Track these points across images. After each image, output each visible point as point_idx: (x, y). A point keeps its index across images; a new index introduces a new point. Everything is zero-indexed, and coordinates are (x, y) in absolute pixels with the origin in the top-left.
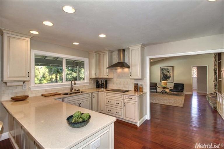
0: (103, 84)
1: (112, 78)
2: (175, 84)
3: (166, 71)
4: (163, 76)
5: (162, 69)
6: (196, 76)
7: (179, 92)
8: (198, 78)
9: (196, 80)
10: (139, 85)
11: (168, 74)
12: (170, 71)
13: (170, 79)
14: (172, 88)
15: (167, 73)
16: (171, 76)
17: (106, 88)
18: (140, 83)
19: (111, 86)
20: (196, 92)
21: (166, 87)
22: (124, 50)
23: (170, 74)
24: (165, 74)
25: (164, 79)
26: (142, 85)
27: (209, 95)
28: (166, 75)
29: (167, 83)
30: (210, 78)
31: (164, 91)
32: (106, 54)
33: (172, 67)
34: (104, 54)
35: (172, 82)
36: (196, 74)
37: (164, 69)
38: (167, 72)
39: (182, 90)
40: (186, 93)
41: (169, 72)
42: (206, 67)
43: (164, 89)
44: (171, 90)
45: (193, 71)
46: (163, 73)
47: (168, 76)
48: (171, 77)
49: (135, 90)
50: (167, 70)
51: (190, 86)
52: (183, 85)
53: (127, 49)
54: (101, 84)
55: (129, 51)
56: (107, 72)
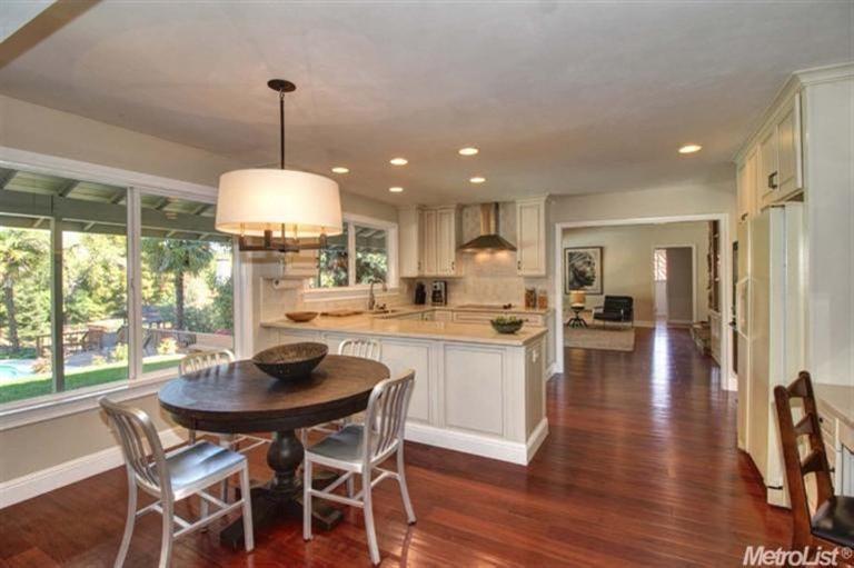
2: (607, 297)
3: (583, 261)
4: (572, 277)
5: (570, 254)
6: (665, 278)
7: (618, 319)
8: (670, 283)
9: (664, 286)
10: (538, 292)
11: (588, 269)
12: (592, 261)
13: (595, 283)
14: (601, 311)
15: (584, 266)
16: (596, 274)
17: (446, 303)
18: (539, 288)
19: (457, 299)
20: (665, 323)
21: (581, 308)
22: (497, 205)
23: (592, 269)
24: (581, 269)
25: (576, 284)
26: (545, 292)
27: (697, 323)
28: (584, 274)
29: (587, 297)
30: (700, 280)
31: (577, 319)
32: (449, 213)
33: (598, 250)
34: (441, 214)
35: (599, 291)
36: (665, 271)
37: (575, 254)
38: (585, 263)
39: (628, 316)
40: (637, 323)
41: (589, 263)
42: (690, 249)
43: (577, 313)
44: (597, 317)
45: (656, 263)
46: (572, 266)
47: (587, 275)
48: (596, 279)
49: (528, 305)
50: (585, 257)
51: (650, 303)
52: (630, 300)
53: (504, 203)
54: (434, 292)
55: (515, 210)
56: (453, 259)
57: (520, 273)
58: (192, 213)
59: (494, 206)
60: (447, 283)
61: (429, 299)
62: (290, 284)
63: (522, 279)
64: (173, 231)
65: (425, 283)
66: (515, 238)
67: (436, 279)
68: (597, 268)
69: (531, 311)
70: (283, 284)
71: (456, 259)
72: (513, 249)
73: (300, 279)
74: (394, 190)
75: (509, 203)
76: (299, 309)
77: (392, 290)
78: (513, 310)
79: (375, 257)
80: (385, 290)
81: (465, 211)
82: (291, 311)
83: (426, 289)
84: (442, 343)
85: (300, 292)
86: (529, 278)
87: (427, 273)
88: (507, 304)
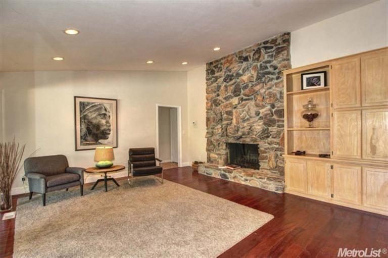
2: (131, 151)
3: (97, 113)
4: (84, 130)
5: (83, 105)
11: (104, 122)
12: (107, 113)
13: (110, 136)
15: (99, 118)
16: (111, 127)
23: (107, 122)
24: (94, 121)
25: (89, 138)
28: (98, 127)
37: (88, 104)
38: (100, 115)
41: (105, 115)
43: (105, 173)
46: (84, 118)
47: (102, 128)
48: (111, 132)
50: (101, 108)
68: (112, 120)
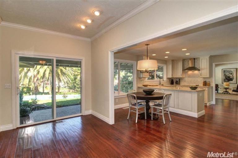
0: (177, 81)
1: (184, 78)
4: (225, 78)
10: (207, 82)
11: (231, 76)
14: (235, 89)
16: (234, 77)
17: (179, 84)
18: (207, 80)
19: (182, 83)
21: (228, 88)
22: (194, 59)
25: (226, 80)
28: (229, 77)
29: (230, 85)
31: (226, 91)
32: (180, 62)
33: (235, 69)
34: (178, 62)
35: (236, 83)
37: (226, 71)
38: (230, 73)
41: (232, 73)
44: (234, 91)
46: (225, 75)
47: (231, 78)
48: (234, 79)
49: (204, 85)
53: (196, 58)
54: (176, 82)
55: (200, 60)
56: (181, 73)
57: (201, 76)
58: (125, 65)
59: (193, 59)
60: (180, 79)
61: (175, 83)
62: (143, 79)
63: (202, 78)
64: (127, 69)
65: (173, 79)
66: (200, 67)
67: (177, 78)
69: (205, 87)
70: (142, 79)
71: (183, 73)
72: (199, 70)
73: (145, 78)
74: (166, 57)
75: (198, 58)
76: (145, 84)
77: (165, 81)
78: (199, 86)
79: (159, 72)
80: (163, 80)
81: (185, 61)
82: (144, 84)
83: (174, 81)
84: (177, 91)
85: (145, 80)
86: (204, 78)
87: (174, 77)
88: (197, 85)
